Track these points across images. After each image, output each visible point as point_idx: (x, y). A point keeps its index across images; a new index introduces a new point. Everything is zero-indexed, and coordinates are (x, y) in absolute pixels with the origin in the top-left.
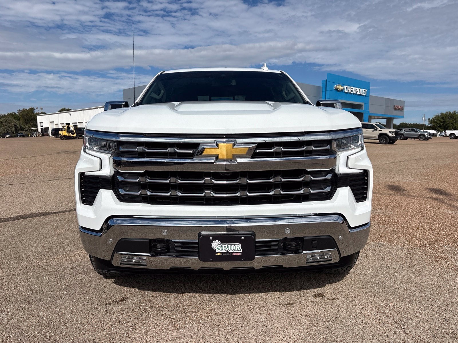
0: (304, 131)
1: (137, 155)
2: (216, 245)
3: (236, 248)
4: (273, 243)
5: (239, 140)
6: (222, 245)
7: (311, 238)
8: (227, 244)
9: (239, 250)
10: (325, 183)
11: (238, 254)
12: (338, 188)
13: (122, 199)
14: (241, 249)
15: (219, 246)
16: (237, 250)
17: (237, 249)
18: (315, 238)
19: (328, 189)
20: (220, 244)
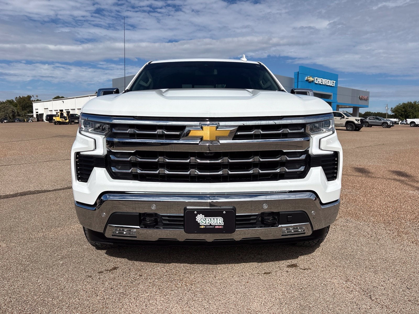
0: (280, 115)
1: (129, 136)
2: (200, 219)
3: (218, 221)
4: (252, 218)
5: (222, 123)
6: (205, 219)
7: (287, 213)
8: (210, 218)
9: (221, 223)
10: (300, 163)
11: (220, 227)
12: (311, 168)
13: (115, 176)
14: (223, 223)
15: (203, 220)
16: (218, 223)
17: (220, 222)
18: (290, 213)
19: (302, 169)
20: (203, 217)
